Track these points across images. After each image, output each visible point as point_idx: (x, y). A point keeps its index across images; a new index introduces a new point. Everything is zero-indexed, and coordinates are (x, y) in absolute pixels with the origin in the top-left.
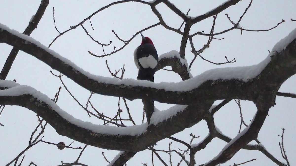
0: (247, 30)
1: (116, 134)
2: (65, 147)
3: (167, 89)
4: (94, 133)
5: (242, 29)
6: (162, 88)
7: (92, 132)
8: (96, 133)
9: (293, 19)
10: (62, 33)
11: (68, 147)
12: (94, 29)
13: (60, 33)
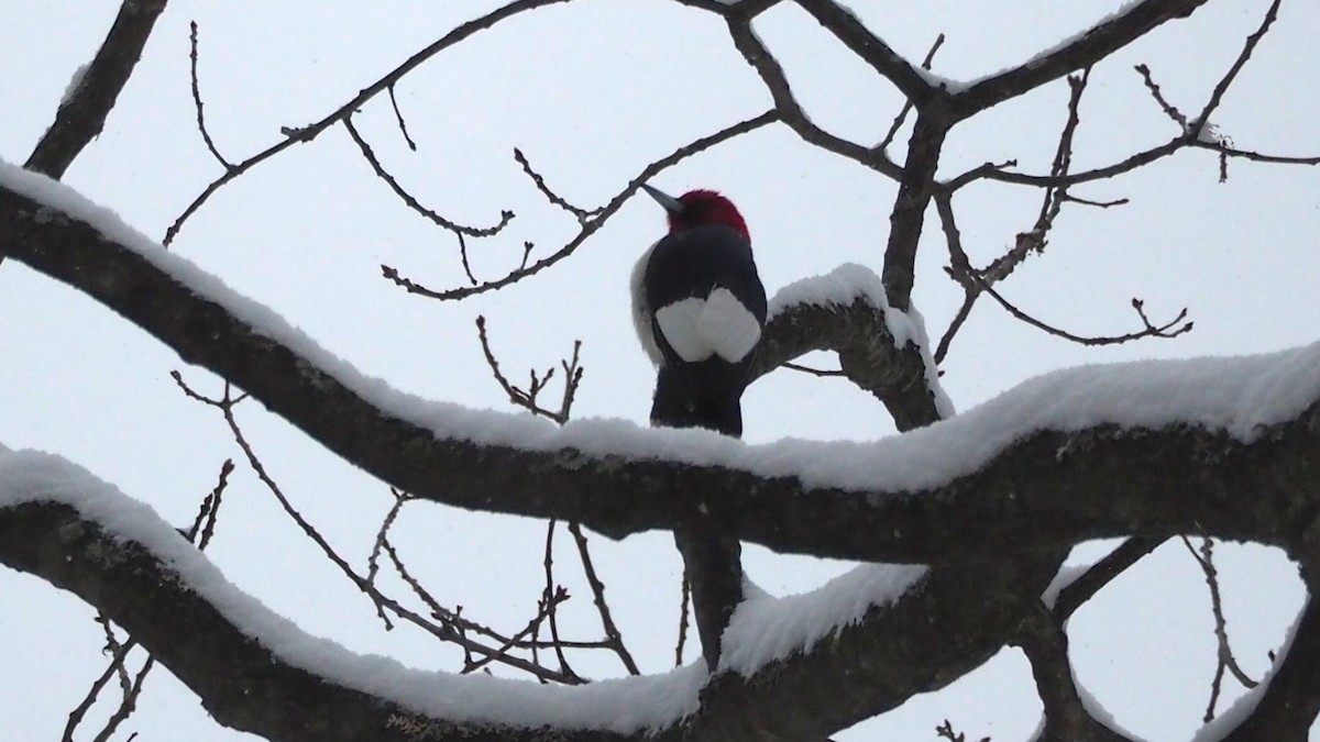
0: (1254, 156)
3: (814, 475)
4: (409, 715)
5: (1226, 151)
6: (787, 472)
7: (398, 714)
10: (239, 163)
12: (413, 146)
13: (229, 162)
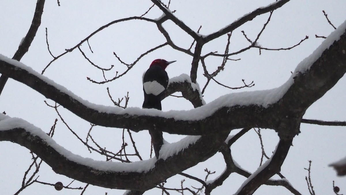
0: (266, 49)
1: (121, 171)
2: (64, 188)
3: (177, 117)
4: (95, 170)
5: (260, 48)
6: (171, 117)
7: (93, 170)
8: (98, 171)
9: (318, 36)
10: (56, 57)
11: (67, 187)
12: (92, 52)
13: (55, 57)
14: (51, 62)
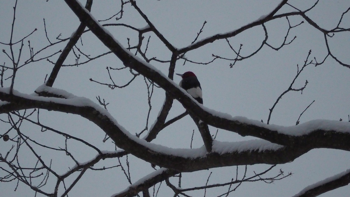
0: (191, 62)
1: (170, 154)
2: (9, 140)
3: (280, 131)
4: (151, 150)
5: (186, 59)
6: (275, 130)
10: (53, 43)
11: (12, 140)
13: (51, 43)
14: (48, 46)
